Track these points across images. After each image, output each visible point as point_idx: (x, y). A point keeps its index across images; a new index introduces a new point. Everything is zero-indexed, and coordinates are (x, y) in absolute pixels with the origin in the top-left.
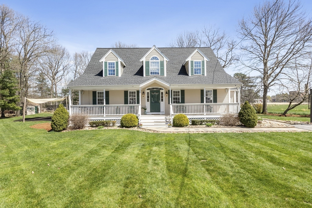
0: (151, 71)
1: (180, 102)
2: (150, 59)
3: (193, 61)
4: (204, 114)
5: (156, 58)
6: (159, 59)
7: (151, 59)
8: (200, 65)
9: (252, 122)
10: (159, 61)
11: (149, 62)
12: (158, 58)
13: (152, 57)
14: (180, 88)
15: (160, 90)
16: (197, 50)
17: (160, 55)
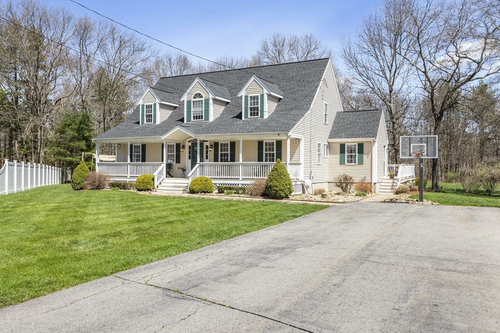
0: (194, 114)
1: (229, 160)
2: (192, 97)
3: (247, 96)
4: (239, 179)
5: (199, 95)
6: (203, 96)
7: (194, 98)
8: (258, 102)
9: (273, 190)
10: (203, 99)
11: (190, 101)
12: (203, 94)
13: (194, 94)
14: (229, 139)
15: (204, 142)
16: (253, 79)
17: (205, 90)
